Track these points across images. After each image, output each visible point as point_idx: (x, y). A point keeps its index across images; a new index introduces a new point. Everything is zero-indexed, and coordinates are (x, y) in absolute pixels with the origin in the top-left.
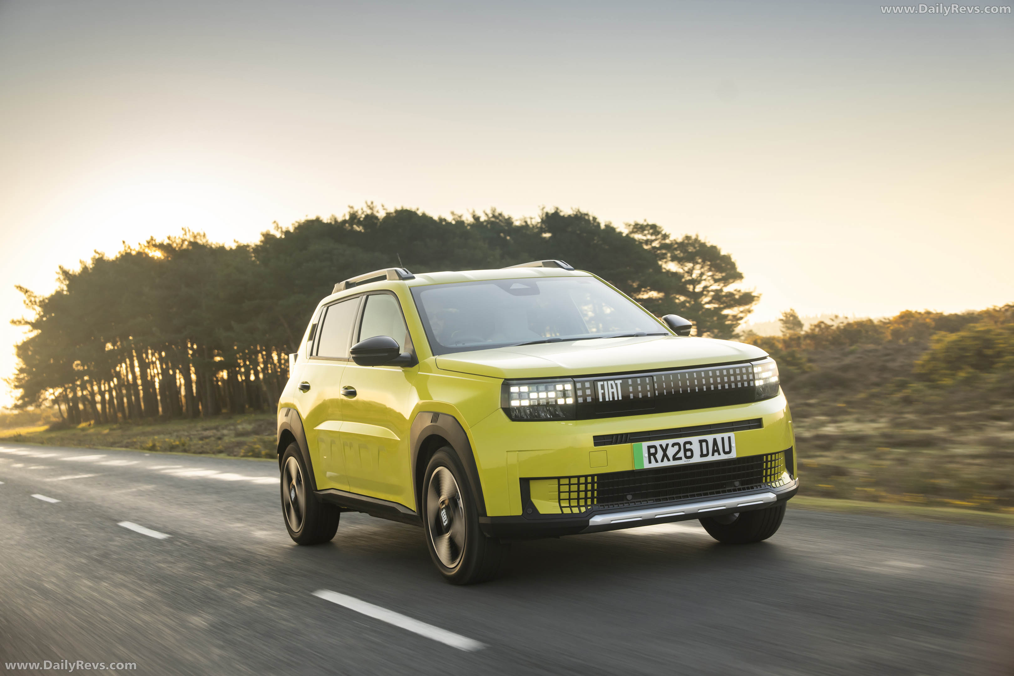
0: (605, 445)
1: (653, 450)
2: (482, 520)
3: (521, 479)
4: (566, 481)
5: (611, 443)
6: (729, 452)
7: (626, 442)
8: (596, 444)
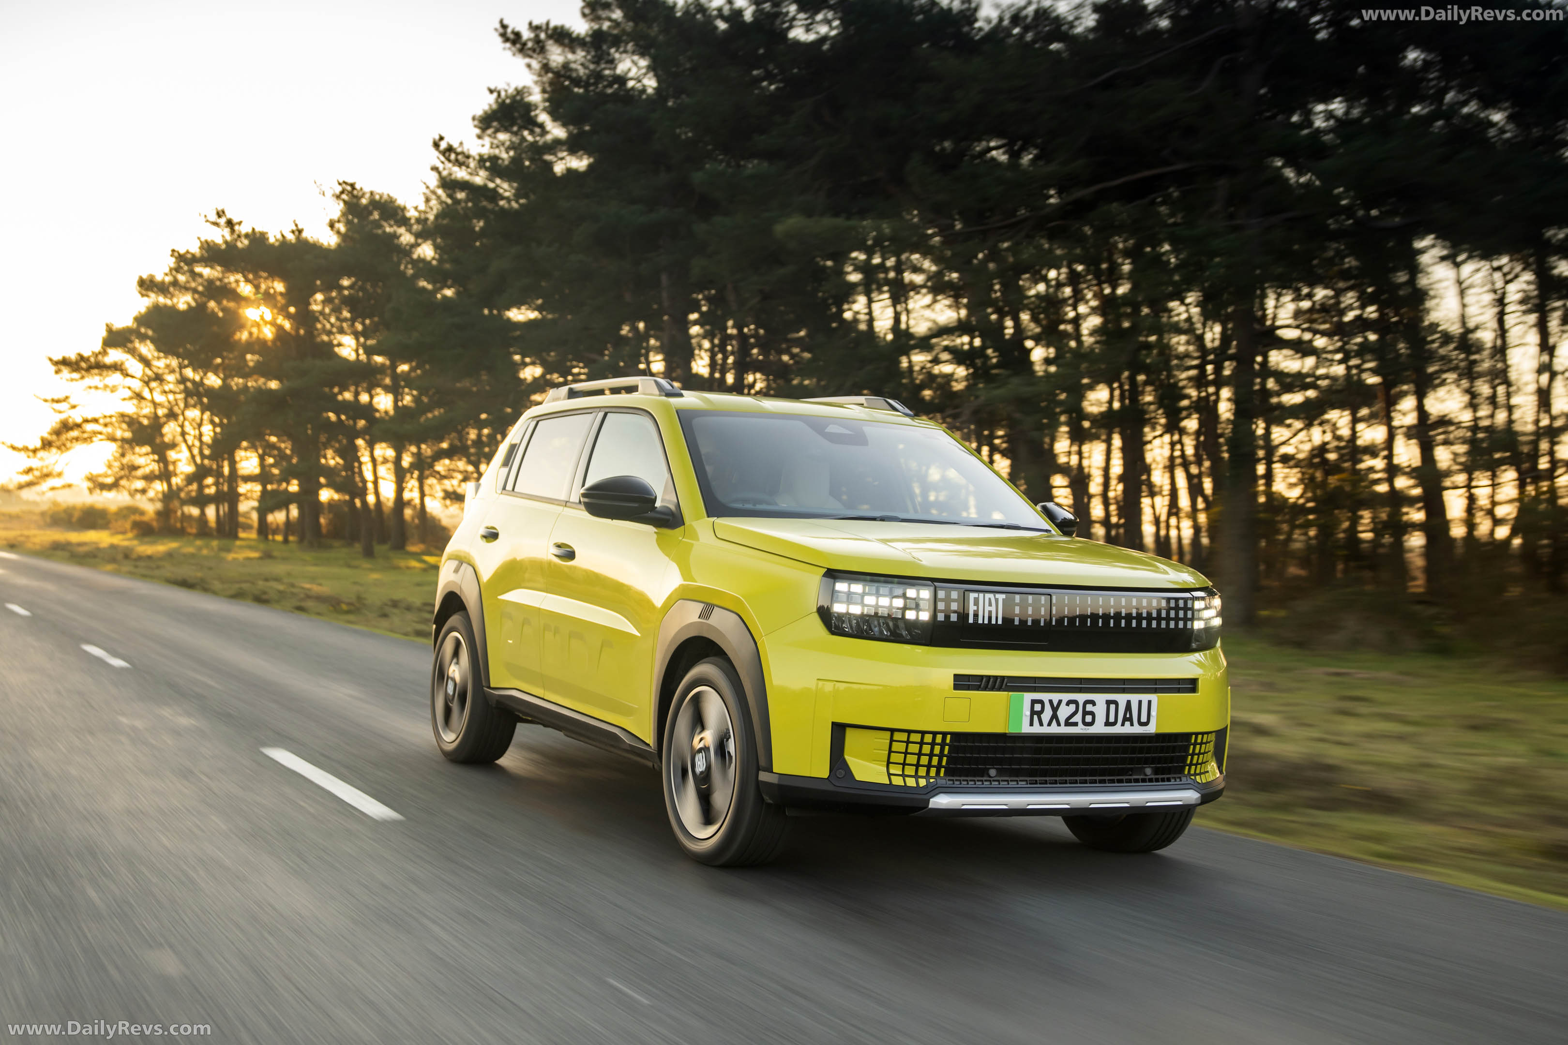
0: (968, 689)
1: (1038, 707)
2: (764, 776)
3: (833, 723)
4: (903, 737)
5: (978, 688)
6: (1146, 724)
7: (1000, 689)
8: (957, 687)
